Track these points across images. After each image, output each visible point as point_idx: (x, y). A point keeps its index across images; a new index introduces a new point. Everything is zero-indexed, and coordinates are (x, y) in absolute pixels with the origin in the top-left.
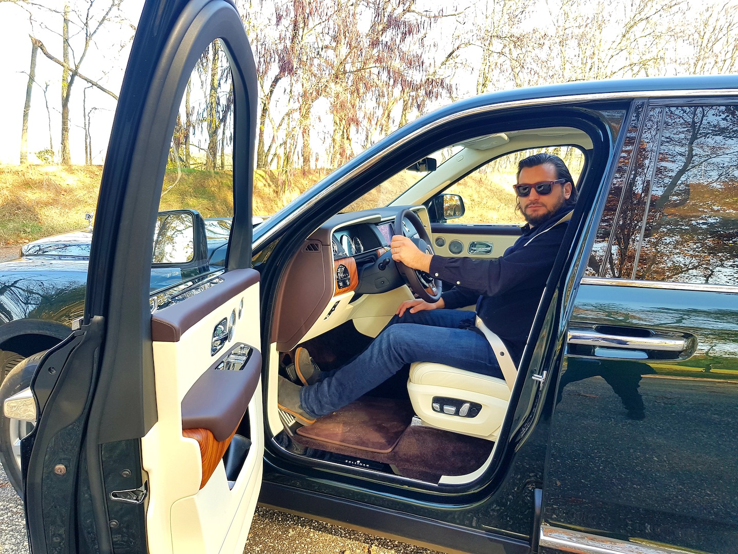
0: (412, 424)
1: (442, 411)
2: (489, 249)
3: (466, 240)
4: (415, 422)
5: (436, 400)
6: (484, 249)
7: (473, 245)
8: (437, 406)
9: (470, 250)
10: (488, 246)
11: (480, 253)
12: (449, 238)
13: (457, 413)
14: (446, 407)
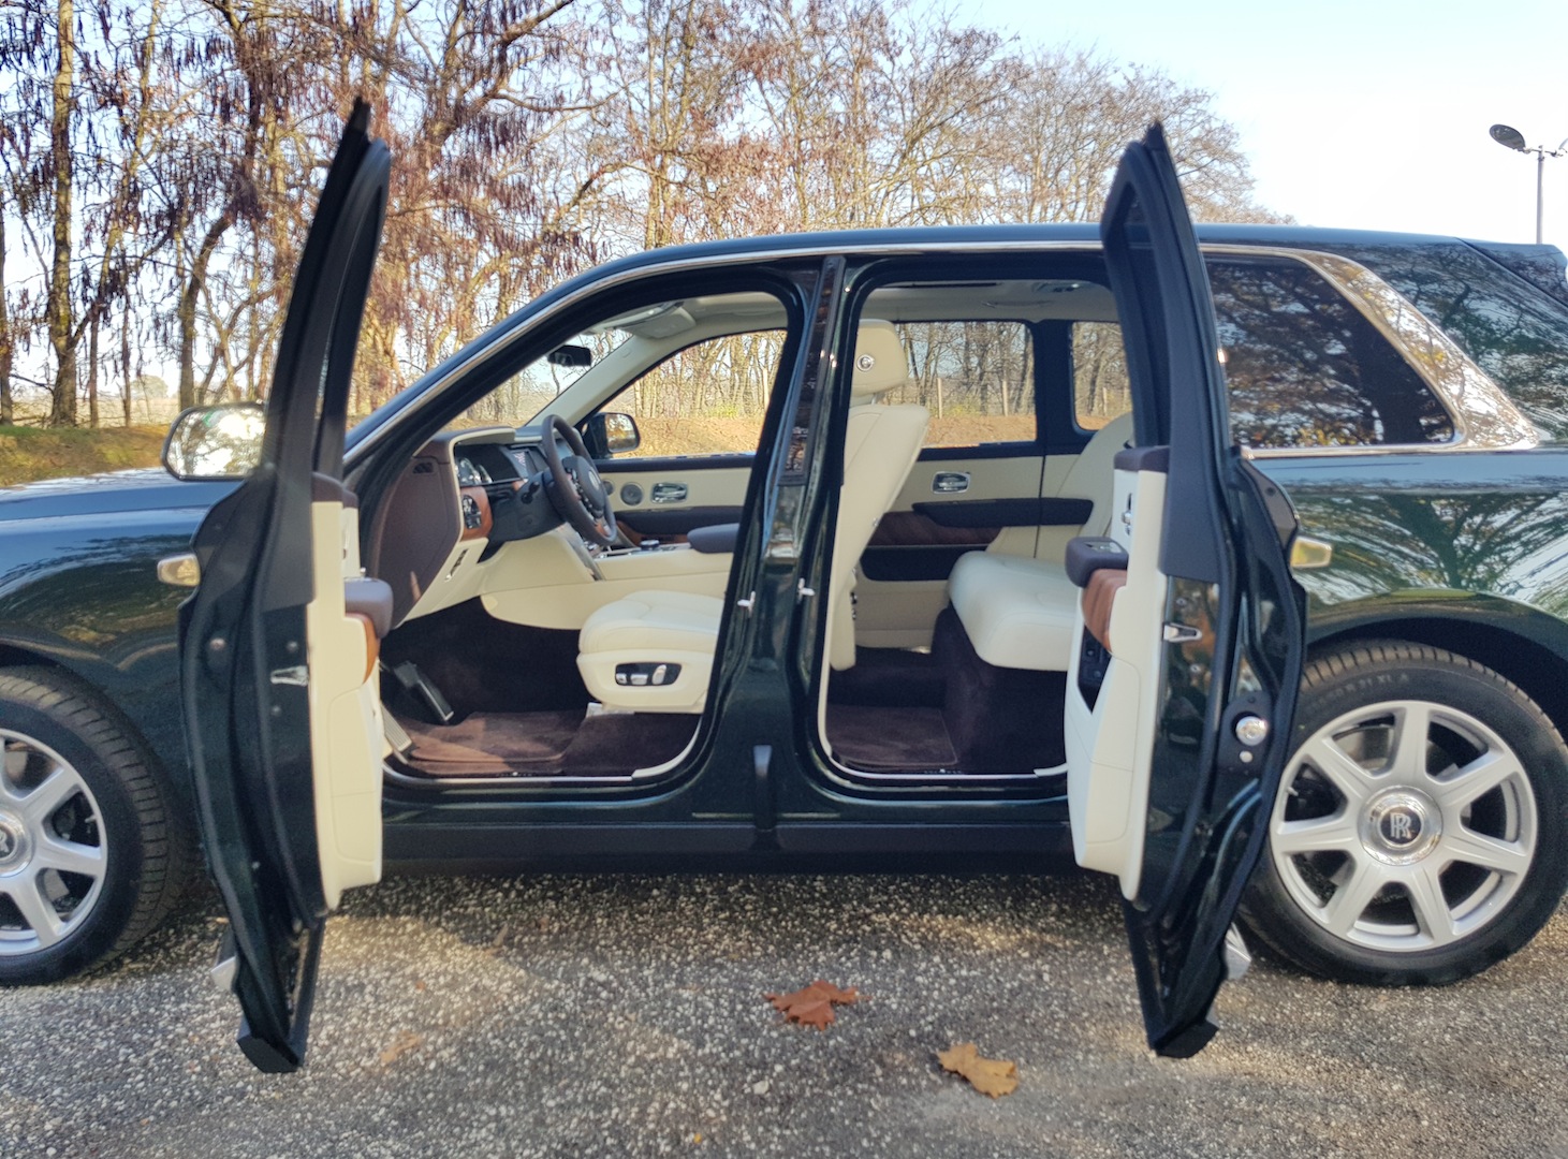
0: (588, 715)
1: (629, 683)
2: (682, 493)
3: (645, 481)
4: (593, 710)
5: (621, 668)
6: (676, 493)
7: (657, 489)
8: (623, 677)
9: (654, 497)
10: (681, 489)
11: (669, 501)
12: (619, 480)
13: (649, 683)
14: (633, 677)
